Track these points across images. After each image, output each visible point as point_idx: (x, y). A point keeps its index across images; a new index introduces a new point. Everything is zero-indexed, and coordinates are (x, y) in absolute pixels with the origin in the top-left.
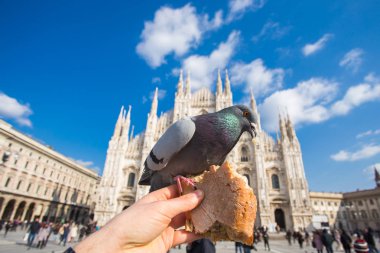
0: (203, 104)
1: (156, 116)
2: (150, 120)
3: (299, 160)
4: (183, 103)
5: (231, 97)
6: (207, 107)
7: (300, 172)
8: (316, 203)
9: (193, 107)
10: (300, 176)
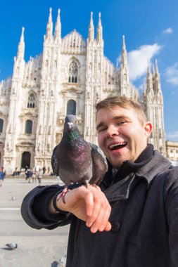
0: (73, 51)
1: (23, 61)
2: (16, 64)
3: (161, 112)
4: (52, 48)
5: (102, 46)
6: (77, 54)
7: (160, 123)
8: (172, 151)
9: (63, 53)
10: (160, 127)
